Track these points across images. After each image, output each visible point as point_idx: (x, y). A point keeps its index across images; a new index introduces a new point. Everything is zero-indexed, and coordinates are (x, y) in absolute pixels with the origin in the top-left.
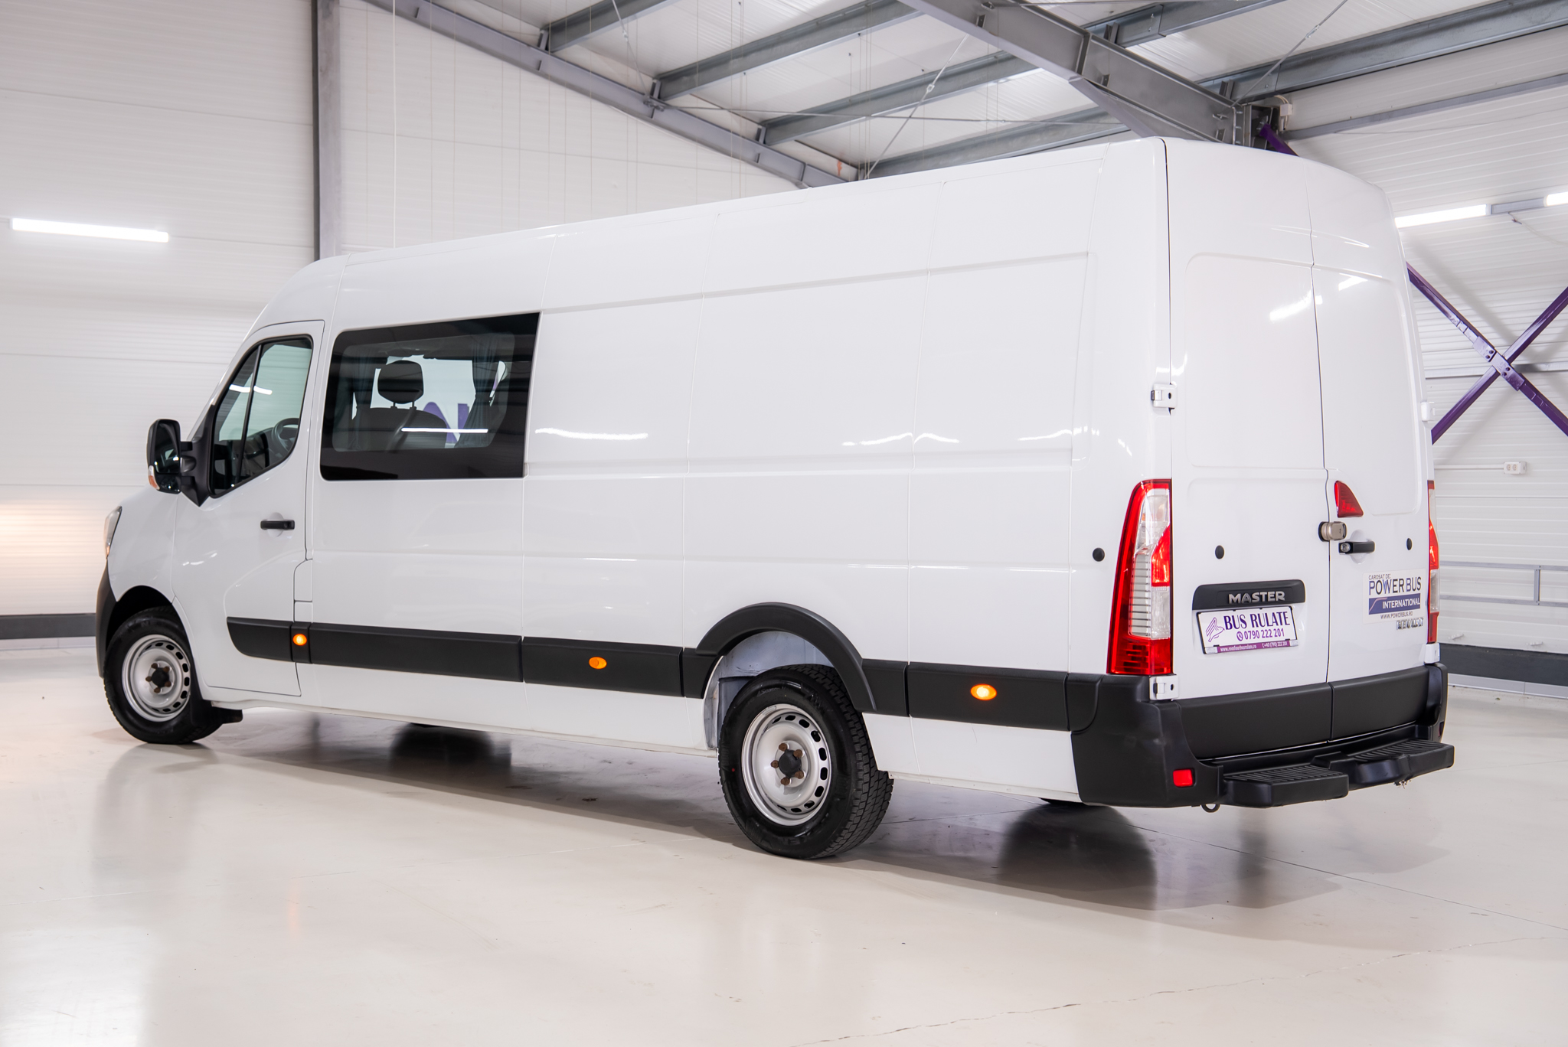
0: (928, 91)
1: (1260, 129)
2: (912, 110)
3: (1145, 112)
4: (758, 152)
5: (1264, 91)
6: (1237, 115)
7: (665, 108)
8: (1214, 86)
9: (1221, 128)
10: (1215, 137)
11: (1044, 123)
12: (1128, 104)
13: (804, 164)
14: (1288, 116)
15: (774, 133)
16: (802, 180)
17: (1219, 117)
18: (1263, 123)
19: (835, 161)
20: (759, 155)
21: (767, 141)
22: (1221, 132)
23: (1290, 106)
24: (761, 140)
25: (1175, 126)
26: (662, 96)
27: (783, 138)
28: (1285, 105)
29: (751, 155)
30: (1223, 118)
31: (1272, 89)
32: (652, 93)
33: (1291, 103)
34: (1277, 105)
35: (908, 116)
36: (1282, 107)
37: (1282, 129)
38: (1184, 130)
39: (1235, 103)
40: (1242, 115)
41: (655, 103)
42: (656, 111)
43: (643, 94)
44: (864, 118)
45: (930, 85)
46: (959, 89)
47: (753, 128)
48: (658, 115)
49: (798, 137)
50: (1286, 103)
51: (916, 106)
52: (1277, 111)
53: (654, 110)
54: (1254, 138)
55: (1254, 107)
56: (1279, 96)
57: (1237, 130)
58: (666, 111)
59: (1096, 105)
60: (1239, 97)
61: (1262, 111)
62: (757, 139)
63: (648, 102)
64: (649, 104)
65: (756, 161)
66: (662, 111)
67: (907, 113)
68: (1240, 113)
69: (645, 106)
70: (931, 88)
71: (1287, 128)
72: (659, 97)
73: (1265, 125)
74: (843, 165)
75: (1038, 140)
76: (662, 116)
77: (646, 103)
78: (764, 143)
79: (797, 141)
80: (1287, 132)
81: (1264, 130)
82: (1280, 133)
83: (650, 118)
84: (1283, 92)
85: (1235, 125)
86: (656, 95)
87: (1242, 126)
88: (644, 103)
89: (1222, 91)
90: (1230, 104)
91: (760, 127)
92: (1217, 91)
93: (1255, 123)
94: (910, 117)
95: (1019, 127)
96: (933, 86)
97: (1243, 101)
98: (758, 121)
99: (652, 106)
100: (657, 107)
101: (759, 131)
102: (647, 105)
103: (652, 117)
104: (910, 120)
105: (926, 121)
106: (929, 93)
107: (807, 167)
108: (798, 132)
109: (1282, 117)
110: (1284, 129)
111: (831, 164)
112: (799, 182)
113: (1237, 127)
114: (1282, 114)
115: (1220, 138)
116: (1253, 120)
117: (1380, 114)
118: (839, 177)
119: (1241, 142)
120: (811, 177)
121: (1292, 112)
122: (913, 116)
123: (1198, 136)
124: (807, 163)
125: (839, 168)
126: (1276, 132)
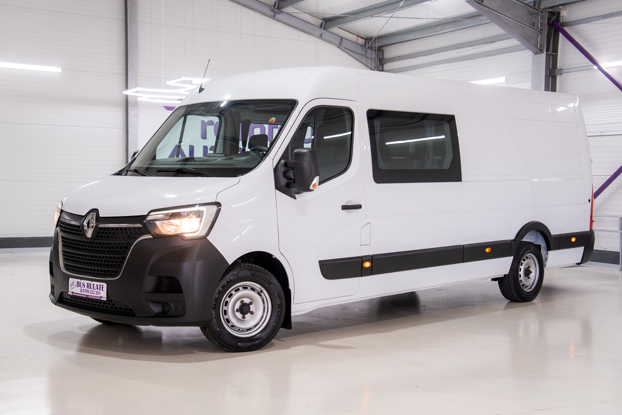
0: (400, 5)
1: (551, 22)
2: (392, 14)
3: (500, 14)
4: (321, 32)
5: (554, 5)
6: (541, 16)
7: (280, 13)
8: (530, 2)
9: (533, 21)
10: (531, 25)
11: (451, 19)
12: (492, 11)
13: (342, 38)
14: (564, 16)
15: (328, 24)
16: (341, 45)
17: (533, 16)
18: (552, 19)
19: (355, 37)
20: (322, 34)
21: (325, 28)
22: (534, 23)
23: (565, 11)
24: (323, 27)
25: (513, 21)
26: (279, 7)
27: (332, 26)
28: (563, 11)
29: (318, 34)
30: (535, 17)
31: (558, 4)
32: (275, 6)
33: (565, 10)
34: (559, 11)
35: (391, 16)
36: (561, 12)
37: (561, 22)
38: (517, 22)
39: (540, 10)
41: (276, 11)
42: (276, 14)
43: (271, 6)
44: (370, 17)
46: (414, 4)
47: (320, 22)
48: (277, 16)
49: (340, 26)
50: (563, 10)
51: (394, 12)
52: (559, 13)
53: (275, 14)
54: (548, 26)
55: (549, 12)
56: (560, 7)
57: (541, 22)
58: (281, 14)
59: (477, 11)
60: (542, 7)
61: (552, 14)
62: (321, 26)
63: (273, 10)
64: (273, 11)
65: (321, 36)
66: (279, 14)
67: (390, 15)
68: (542, 14)
69: (272, 12)
70: (402, 4)
71: (564, 21)
72: (278, 8)
73: (554, 20)
74: (359, 38)
75: (449, 27)
76: (279, 16)
77: (272, 10)
78: (324, 28)
79: (339, 28)
80: (563, 23)
81: (553, 22)
82: (560, 24)
83: (274, 17)
84: (562, 5)
85: (540, 20)
86: (276, 7)
87: (543, 21)
88: (271, 10)
89: (534, 5)
90: (538, 10)
91: (322, 21)
92: (532, 5)
93: (549, 19)
94: (391, 17)
95: (440, 21)
97: (544, 9)
98: (321, 19)
99: (274, 12)
100: (277, 12)
101: (322, 23)
102: (272, 11)
103: (275, 17)
104: (391, 18)
105: (399, 19)
106: (401, 6)
107: (343, 39)
108: (339, 24)
109: (561, 16)
110: (562, 22)
111: (353, 38)
112: (339, 46)
113: (542, 21)
114: (561, 15)
115: (533, 26)
116: (548, 18)
117: (607, 15)
118: (357, 43)
119: (543, 27)
120: (345, 44)
121: (566, 14)
122: (393, 17)
123: (523, 25)
124: (343, 37)
125: (357, 40)
126: (558, 23)
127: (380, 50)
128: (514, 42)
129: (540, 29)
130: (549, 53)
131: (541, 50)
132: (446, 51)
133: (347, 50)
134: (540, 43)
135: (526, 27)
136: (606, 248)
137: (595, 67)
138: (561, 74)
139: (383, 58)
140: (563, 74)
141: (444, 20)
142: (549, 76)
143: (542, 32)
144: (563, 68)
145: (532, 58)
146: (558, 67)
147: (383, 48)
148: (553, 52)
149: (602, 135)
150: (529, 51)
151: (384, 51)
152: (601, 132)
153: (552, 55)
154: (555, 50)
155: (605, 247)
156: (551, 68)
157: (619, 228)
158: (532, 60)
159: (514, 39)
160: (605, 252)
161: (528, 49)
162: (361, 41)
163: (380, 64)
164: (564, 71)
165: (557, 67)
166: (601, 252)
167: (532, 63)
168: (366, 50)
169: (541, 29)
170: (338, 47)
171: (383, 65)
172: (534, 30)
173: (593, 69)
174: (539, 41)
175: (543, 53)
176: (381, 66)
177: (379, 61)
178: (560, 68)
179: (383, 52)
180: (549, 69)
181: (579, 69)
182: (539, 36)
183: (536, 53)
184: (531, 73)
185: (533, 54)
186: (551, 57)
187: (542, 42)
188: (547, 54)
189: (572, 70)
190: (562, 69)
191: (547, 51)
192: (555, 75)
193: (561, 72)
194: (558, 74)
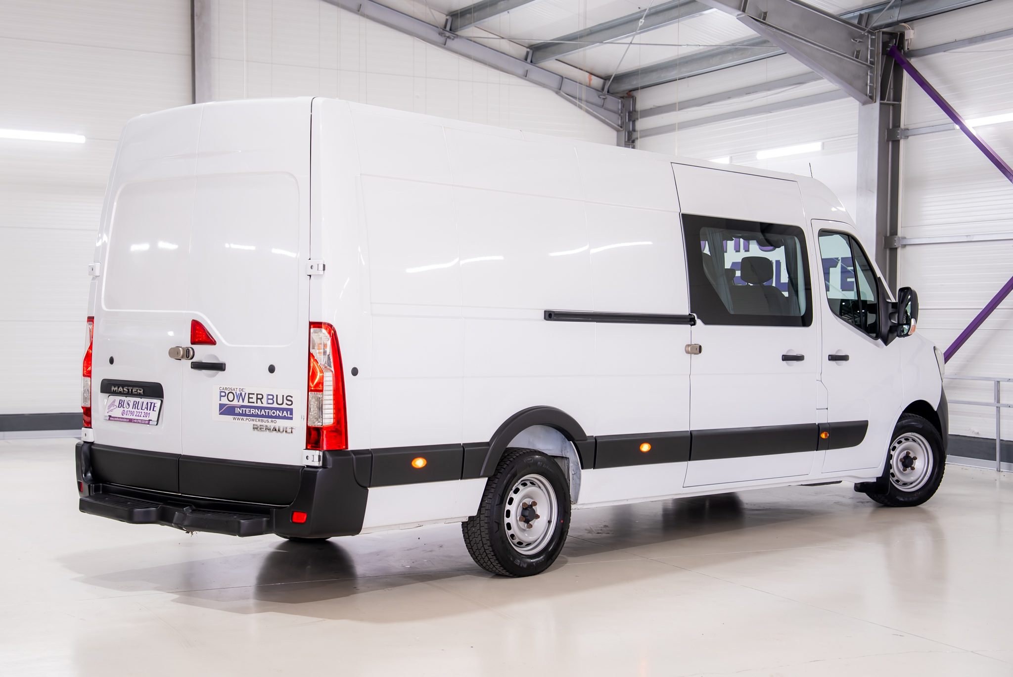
0: (640, 24)
1: (889, 49)
2: (632, 38)
4: (526, 69)
6: (871, 39)
7: (454, 37)
8: (853, 17)
9: (858, 49)
10: (853, 57)
11: (729, 47)
12: (783, 34)
13: (562, 77)
14: (911, 39)
15: (538, 54)
16: (560, 90)
17: (856, 41)
18: (891, 45)
19: (587, 74)
20: (527, 71)
21: (533, 61)
22: (858, 52)
23: (912, 31)
24: (529, 60)
25: (821, 49)
26: (453, 28)
27: (544, 58)
28: (909, 31)
29: (521, 72)
30: (860, 42)
31: (898, 19)
32: (445, 27)
33: (912, 29)
34: (903, 31)
35: (630, 42)
36: (906, 32)
37: (906, 49)
38: (828, 52)
39: (869, 30)
40: (875, 39)
41: (448, 34)
42: (448, 39)
43: (439, 28)
44: (598, 44)
45: (641, 20)
47: (523, 51)
48: (450, 43)
49: (558, 57)
50: (909, 29)
51: (634, 36)
52: (902, 35)
53: (446, 39)
54: (884, 56)
55: (884, 33)
56: (903, 24)
57: (871, 50)
58: (456, 40)
59: (759, 35)
60: (873, 26)
61: (892, 35)
62: (526, 59)
63: (442, 33)
64: (443, 35)
65: (525, 76)
66: (453, 39)
67: (628, 40)
68: (873, 37)
69: (440, 36)
70: (641, 22)
71: (911, 48)
72: (451, 30)
73: (893, 46)
74: (593, 77)
75: (731, 58)
76: (454, 44)
77: (440, 34)
78: (531, 62)
79: (557, 60)
80: (910, 51)
81: (892, 50)
82: (905, 53)
83: (443, 45)
84: (905, 21)
85: (869, 46)
86: (448, 28)
87: (875, 48)
88: (439, 34)
89: (859, 22)
90: (864, 30)
91: (529, 50)
92: (856, 22)
93: (885, 45)
94: (631, 43)
95: (713, 50)
96: (643, 21)
97: (876, 28)
98: (527, 46)
99: (445, 36)
100: (449, 37)
101: (528, 53)
102: (441, 35)
103: (445, 45)
104: (631, 45)
105: (642, 46)
106: (641, 26)
107: (565, 80)
108: (554, 53)
109: (906, 40)
110: (908, 49)
111: (583, 76)
112: (558, 91)
113: (872, 48)
114: (906, 38)
115: (857, 57)
116: (883, 43)
117: (976, 37)
118: (589, 86)
119: (874, 59)
120: (568, 87)
121: (913, 36)
122: (632, 42)
123: (839, 56)
124: (564, 77)
125: (590, 80)
126: (901, 52)
127: (629, 96)
128: (826, 84)
129: (870, 61)
130: (885, 101)
131: (871, 97)
132: (729, 98)
133: (571, 97)
134: (870, 86)
135: (845, 58)
136: (978, 433)
137: (957, 127)
138: (907, 137)
139: (635, 110)
140: (910, 138)
141: (717, 49)
142: (888, 141)
143: (874, 66)
144: (910, 127)
145: (858, 111)
146: (902, 126)
147: (634, 93)
148: (894, 100)
149: (970, 240)
150: (852, 98)
151: (636, 98)
152: (967, 236)
153: (893, 105)
154: (898, 97)
155: (976, 431)
156: (891, 127)
157: (995, 399)
158: (858, 115)
159: (825, 80)
160: (976, 439)
161: (851, 95)
162: (597, 82)
163: (629, 120)
164: (910, 133)
165: (899, 126)
166: (969, 439)
167: (858, 120)
168: (604, 97)
169: (872, 63)
170: (557, 93)
171: (634, 122)
172: (860, 64)
173: (954, 129)
174: (869, 82)
175: (875, 102)
176: (631, 123)
177: (627, 114)
178: (906, 127)
179: (634, 99)
180: (888, 129)
181: (935, 129)
182: (869, 73)
183: (864, 103)
184: (857, 135)
185: (860, 104)
186: (891, 108)
187: (873, 84)
188: (881, 104)
189: (923, 131)
190: (908, 129)
191: (882, 98)
192: (897, 139)
193: (907, 133)
194: (901, 138)
